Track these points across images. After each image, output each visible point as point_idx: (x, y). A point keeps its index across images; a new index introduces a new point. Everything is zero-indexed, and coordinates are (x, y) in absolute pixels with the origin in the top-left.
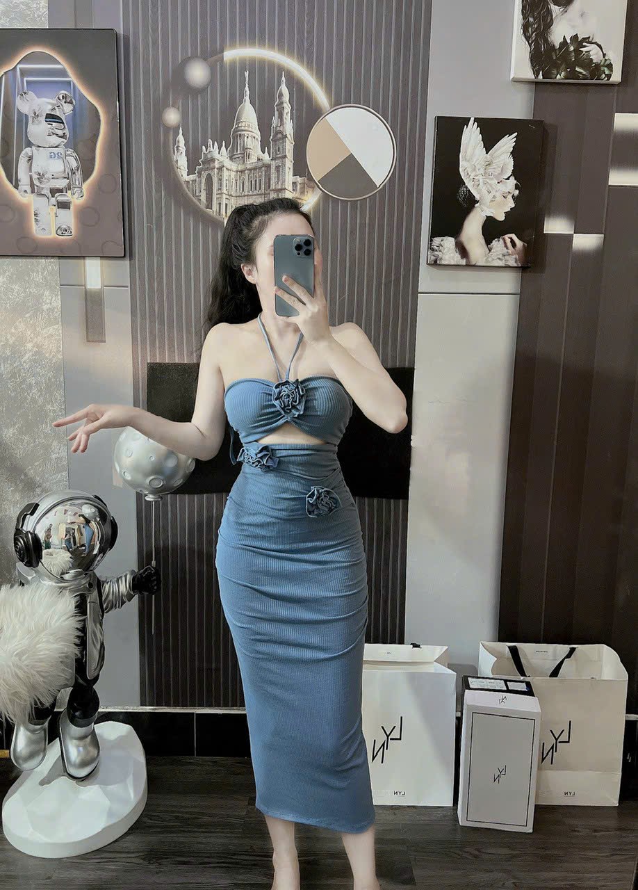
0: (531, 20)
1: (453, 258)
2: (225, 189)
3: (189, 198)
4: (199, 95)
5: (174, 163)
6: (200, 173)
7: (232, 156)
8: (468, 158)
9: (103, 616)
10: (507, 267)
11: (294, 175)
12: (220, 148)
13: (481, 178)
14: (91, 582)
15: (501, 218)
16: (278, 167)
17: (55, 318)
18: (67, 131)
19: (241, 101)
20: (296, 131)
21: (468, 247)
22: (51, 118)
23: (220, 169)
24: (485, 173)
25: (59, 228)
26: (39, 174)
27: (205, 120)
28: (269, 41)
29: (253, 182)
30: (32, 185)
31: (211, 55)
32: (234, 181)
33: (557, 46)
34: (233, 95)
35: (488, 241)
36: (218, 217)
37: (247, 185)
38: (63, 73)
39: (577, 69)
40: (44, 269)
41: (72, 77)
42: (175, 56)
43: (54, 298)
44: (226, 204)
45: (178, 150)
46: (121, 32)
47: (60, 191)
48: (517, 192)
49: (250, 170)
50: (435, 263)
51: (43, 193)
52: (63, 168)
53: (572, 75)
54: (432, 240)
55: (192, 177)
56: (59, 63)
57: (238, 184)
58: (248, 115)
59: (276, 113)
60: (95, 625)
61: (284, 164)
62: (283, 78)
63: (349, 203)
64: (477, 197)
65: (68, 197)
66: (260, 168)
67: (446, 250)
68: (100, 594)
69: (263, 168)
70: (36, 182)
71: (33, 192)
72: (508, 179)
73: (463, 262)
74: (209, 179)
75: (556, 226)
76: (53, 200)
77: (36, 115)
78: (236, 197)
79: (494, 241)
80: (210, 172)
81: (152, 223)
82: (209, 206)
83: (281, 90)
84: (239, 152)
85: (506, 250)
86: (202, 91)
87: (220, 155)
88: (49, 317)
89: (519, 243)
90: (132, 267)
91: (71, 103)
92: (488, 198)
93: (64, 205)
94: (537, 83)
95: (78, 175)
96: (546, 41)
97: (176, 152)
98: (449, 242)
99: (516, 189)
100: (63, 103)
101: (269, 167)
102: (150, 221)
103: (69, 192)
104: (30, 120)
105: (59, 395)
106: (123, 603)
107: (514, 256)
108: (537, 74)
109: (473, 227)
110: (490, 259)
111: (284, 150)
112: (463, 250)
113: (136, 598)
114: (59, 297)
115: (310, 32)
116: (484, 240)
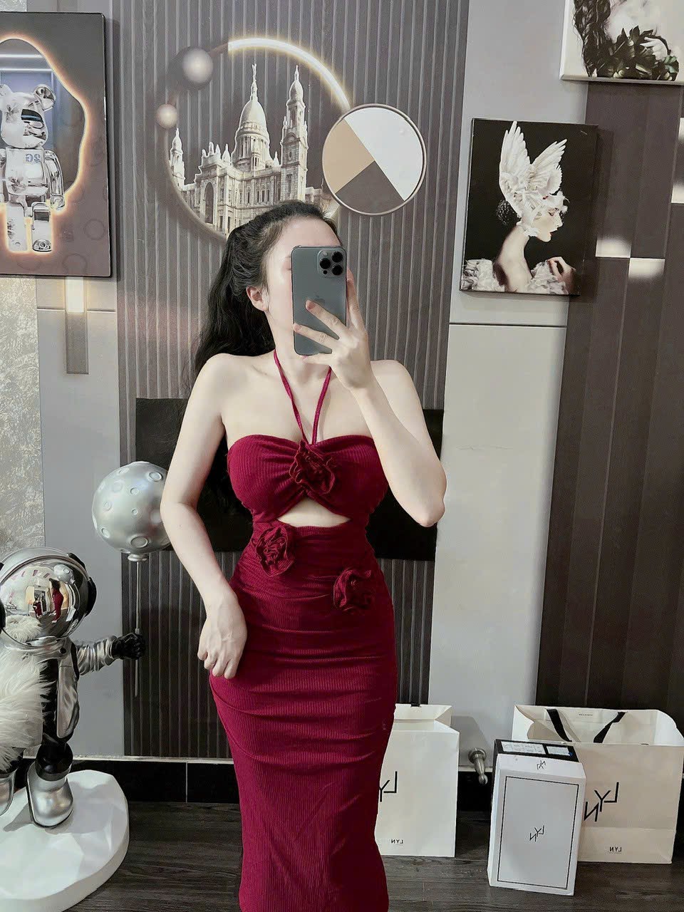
0: (585, 9)
1: (490, 284)
2: (227, 199)
3: (187, 211)
4: (199, 91)
5: (170, 169)
6: (199, 182)
7: (237, 162)
8: (509, 167)
9: (78, 678)
10: (553, 295)
11: (308, 186)
12: (222, 152)
13: (523, 192)
14: (64, 647)
15: (546, 238)
16: (289, 176)
17: (31, 345)
18: (46, 130)
19: (248, 98)
20: (311, 134)
22: (29, 115)
23: (223, 177)
24: (529, 187)
25: (36, 241)
26: (13, 180)
27: (205, 119)
28: (281, 31)
29: (261, 194)
30: (5, 193)
31: (214, 47)
32: (238, 192)
33: (615, 40)
34: (238, 89)
36: (219, 233)
37: (253, 195)
38: (43, 63)
39: (638, 67)
40: (18, 289)
41: (53, 68)
42: (172, 45)
43: (29, 323)
44: (229, 218)
45: (174, 153)
46: (110, 16)
47: (38, 199)
48: (565, 209)
49: (257, 179)
50: (469, 290)
51: (17, 201)
52: (41, 174)
53: (632, 74)
54: (465, 263)
55: (190, 186)
56: (39, 53)
57: (243, 196)
58: (256, 115)
59: (288, 112)
60: (68, 687)
61: (296, 173)
62: (297, 72)
63: (371, 219)
64: (519, 214)
65: (47, 206)
66: (269, 177)
67: (482, 274)
68: (75, 659)
69: (272, 178)
70: (10, 190)
71: (6, 200)
72: (555, 194)
73: (502, 289)
74: (210, 189)
75: (609, 249)
76: (29, 210)
77: (11, 111)
78: (241, 209)
79: (538, 265)
80: (211, 181)
81: (143, 238)
82: (209, 220)
83: (294, 86)
84: (244, 157)
85: (551, 275)
86: (203, 86)
87: (222, 160)
88: (24, 343)
89: (567, 269)
90: (120, 288)
91: (51, 97)
92: (531, 215)
93: (42, 216)
94: (590, 83)
95: (59, 182)
96: (602, 33)
97: (172, 156)
98: (486, 265)
99: (564, 204)
100: (42, 98)
101: (279, 175)
102: (141, 236)
103: (48, 201)
104: (4, 117)
105: (34, 433)
106: (101, 666)
107: (561, 284)
108: (590, 71)
109: (513, 249)
110: (533, 287)
111: (297, 155)
112: (502, 276)
113: (118, 661)
114: (36, 321)
115: (329, 19)
116: (526, 265)
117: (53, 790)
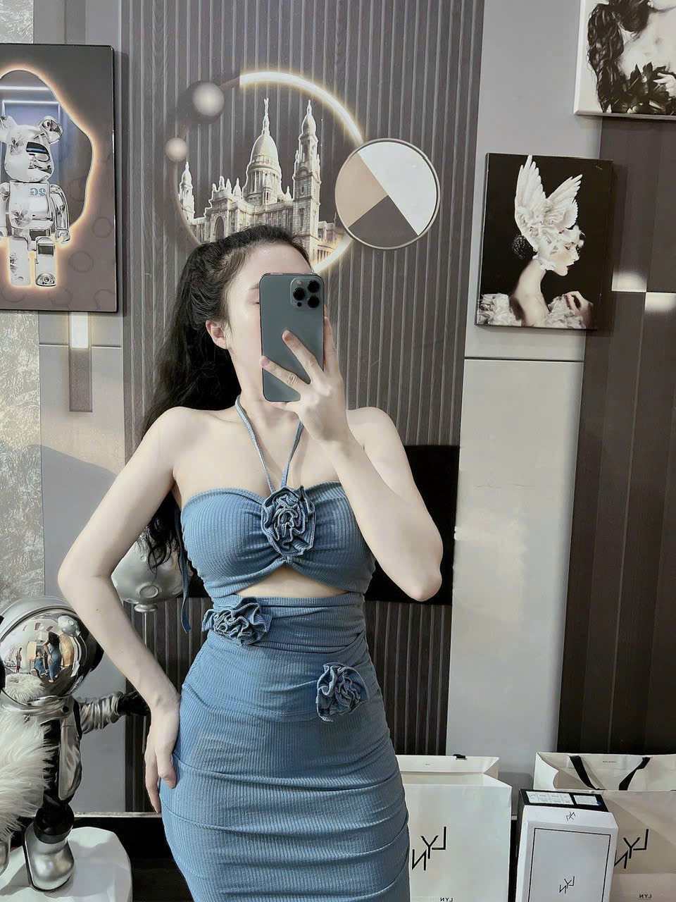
0: (598, 45)
1: (506, 319)
4: (210, 126)
5: (179, 203)
6: (209, 216)
7: (248, 196)
8: (525, 202)
9: (80, 737)
10: (570, 330)
11: (320, 220)
12: (233, 186)
13: (540, 227)
14: (66, 706)
15: (563, 272)
16: (301, 210)
17: (32, 382)
18: (51, 164)
19: (260, 132)
20: (324, 168)
21: (525, 306)
22: (33, 147)
23: (233, 211)
24: (545, 221)
25: (40, 276)
26: (17, 214)
27: (216, 154)
28: (293, 65)
30: (9, 227)
31: (225, 79)
33: (628, 76)
34: (250, 124)
35: (548, 300)
38: (49, 96)
39: (652, 104)
40: (20, 325)
41: (60, 101)
42: (182, 80)
43: (31, 359)
45: (183, 187)
46: (119, 48)
47: (42, 233)
48: (581, 243)
49: (269, 213)
50: (486, 324)
51: (21, 235)
52: (46, 208)
53: (646, 110)
54: (481, 298)
55: (199, 220)
56: (45, 85)
58: (268, 149)
59: (301, 147)
61: (308, 207)
62: (309, 107)
63: (384, 253)
64: (535, 248)
65: (50, 240)
66: (280, 211)
67: (499, 309)
68: (78, 718)
69: (284, 212)
70: (13, 224)
71: (9, 234)
72: (571, 228)
73: (519, 323)
74: (220, 223)
75: (625, 283)
76: (33, 244)
77: (16, 144)
79: (555, 300)
80: (221, 214)
81: (150, 272)
83: (306, 120)
84: (255, 192)
85: (568, 310)
86: (214, 119)
87: (233, 194)
88: (25, 380)
89: (584, 303)
90: (126, 324)
91: (57, 130)
92: (548, 249)
93: (47, 250)
94: (605, 118)
95: (64, 216)
96: (616, 70)
97: (181, 190)
98: (502, 300)
99: (580, 238)
100: (48, 131)
101: (291, 209)
102: (148, 270)
103: (53, 235)
104: (8, 150)
105: (34, 476)
106: (106, 724)
107: (578, 318)
108: (604, 107)
109: (530, 283)
110: (550, 321)
111: (309, 190)
112: (518, 311)
113: (123, 719)
114: (38, 358)
115: (342, 54)
116: (543, 299)
117: (52, 853)
